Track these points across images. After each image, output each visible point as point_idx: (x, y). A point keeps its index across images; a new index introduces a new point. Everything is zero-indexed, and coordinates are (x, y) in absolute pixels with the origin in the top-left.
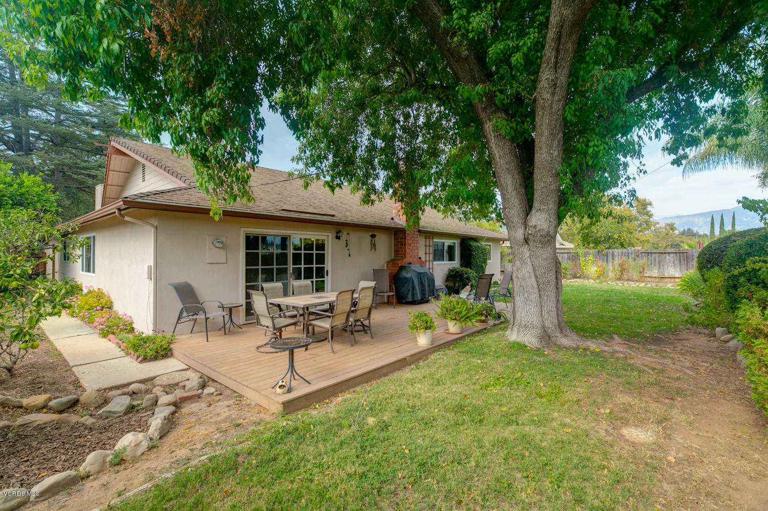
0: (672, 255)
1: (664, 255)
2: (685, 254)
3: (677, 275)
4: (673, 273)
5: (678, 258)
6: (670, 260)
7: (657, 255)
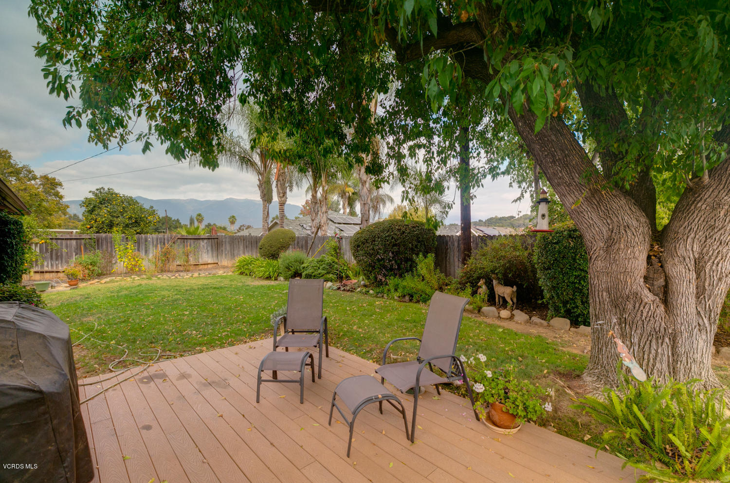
0: (205, 241)
1: (199, 241)
2: (216, 240)
3: (210, 262)
4: (207, 259)
5: (210, 243)
6: (203, 246)
7: (192, 241)
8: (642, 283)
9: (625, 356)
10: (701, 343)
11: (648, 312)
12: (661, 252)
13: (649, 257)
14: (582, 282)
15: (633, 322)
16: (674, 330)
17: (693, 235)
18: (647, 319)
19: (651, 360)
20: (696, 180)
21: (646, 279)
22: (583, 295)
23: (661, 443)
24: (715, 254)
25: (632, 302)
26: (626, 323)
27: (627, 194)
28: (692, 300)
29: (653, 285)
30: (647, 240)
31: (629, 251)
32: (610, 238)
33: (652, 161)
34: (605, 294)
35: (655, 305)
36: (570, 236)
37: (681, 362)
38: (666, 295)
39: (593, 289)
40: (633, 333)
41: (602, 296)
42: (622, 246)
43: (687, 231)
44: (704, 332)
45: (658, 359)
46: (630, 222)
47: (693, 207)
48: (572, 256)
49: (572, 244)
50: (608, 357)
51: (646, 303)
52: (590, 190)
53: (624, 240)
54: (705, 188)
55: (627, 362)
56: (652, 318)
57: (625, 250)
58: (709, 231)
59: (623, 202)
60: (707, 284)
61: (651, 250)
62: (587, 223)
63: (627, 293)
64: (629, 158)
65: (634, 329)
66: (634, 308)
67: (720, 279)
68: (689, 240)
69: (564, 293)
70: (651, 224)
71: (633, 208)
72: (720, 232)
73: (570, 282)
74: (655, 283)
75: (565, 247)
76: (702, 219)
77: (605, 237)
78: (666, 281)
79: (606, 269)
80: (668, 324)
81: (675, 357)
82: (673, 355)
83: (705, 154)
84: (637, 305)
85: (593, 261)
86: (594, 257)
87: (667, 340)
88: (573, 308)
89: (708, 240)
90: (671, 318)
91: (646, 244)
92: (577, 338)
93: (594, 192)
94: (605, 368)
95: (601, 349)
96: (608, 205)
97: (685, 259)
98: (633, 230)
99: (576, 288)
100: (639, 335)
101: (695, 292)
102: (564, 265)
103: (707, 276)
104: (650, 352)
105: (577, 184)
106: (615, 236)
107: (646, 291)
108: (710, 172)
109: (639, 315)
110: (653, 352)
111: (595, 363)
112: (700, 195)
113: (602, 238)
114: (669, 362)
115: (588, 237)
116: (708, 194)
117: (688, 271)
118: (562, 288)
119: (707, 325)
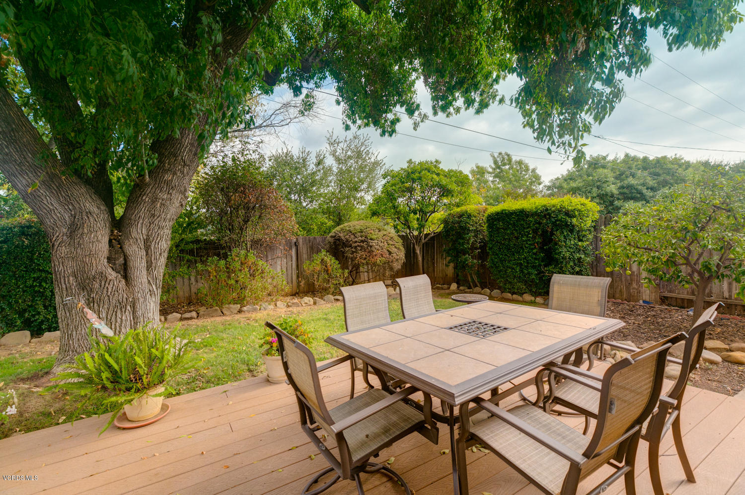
8: (106, 264)
9: (95, 321)
10: (152, 304)
11: (112, 288)
12: (120, 236)
13: (110, 241)
14: (44, 284)
15: (100, 300)
16: (133, 298)
17: (141, 221)
18: (112, 294)
19: (118, 328)
20: (141, 178)
21: (109, 259)
22: (46, 299)
23: (127, 375)
24: (156, 235)
25: (98, 281)
26: (94, 302)
27: (88, 182)
28: (144, 272)
29: (114, 264)
30: (107, 225)
31: (92, 236)
32: (73, 223)
33: (107, 156)
34: (71, 278)
35: (118, 281)
36: (23, 233)
37: (140, 322)
38: (125, 272)
39: (58, 276)
40: (101, 309)
41: (68, 281)
42: (86, 231)
43: (137, 218)
44: (153, 296)
45: (123, 325)
46: (91, 209)
47: (140, 200)
48: (28, 257)
49: (26, 242)
50: (78, 340)
51: (110, 280)
52: (47, 173)
53: (87, 225)
54: (148, 185)
55: (97, 325)
56: (116, 292)
57: (89, 235)
58: (152, 218)
59: (83, 190)
60: (153, 259)
61: (111, 235)
62: (46, 207)
63: (93, 274)
64: (86, 148)
65: (102, 305)
66: (101, 286)
67: (160, 254)
68: (139, 224)
69: (20, 301)
70: (109, 212)
71: (93, 197)
72: (158, 220)
73: (27, 287)
74: (117, 262)
75: (17, 246)
76: (147, 209)
77: (68, 223)
78: (125, 260)
79: (71, 254)
80: (129, 295)
81: (136, 320)
82: (134, 319)
83: (145, 159)
84: (103, 283)
85: (56, 247)
86: (57, 244)
87: (129, 307)
88: (34, 316)
89: (152, 225)
90: (131, 289)
91: (107, 229)
92: (41, 347)
93: (52, 177)
94: (76, 351)
95: (71, 335)
96: (69, 192)
97: (137, 240)
98: (95, 216)
99: (36, 292)
100: (106, 309)
101: (146, 265)
102: (17, 268)
103: (153, 253)
104: (116, 322)
105: (30, 165)
106: (78, 221)
107: (110, 270)
108: (149, 173)
109: (105, 292)
110: (119, 320)
111: (65, 351)
112: (144, 190)
113: (65, 223)
114: (131, 325)
115: (49, 223)
116: (149, 190)
117: (140, 250)
118: (16, 295)
119: (155, 290)
